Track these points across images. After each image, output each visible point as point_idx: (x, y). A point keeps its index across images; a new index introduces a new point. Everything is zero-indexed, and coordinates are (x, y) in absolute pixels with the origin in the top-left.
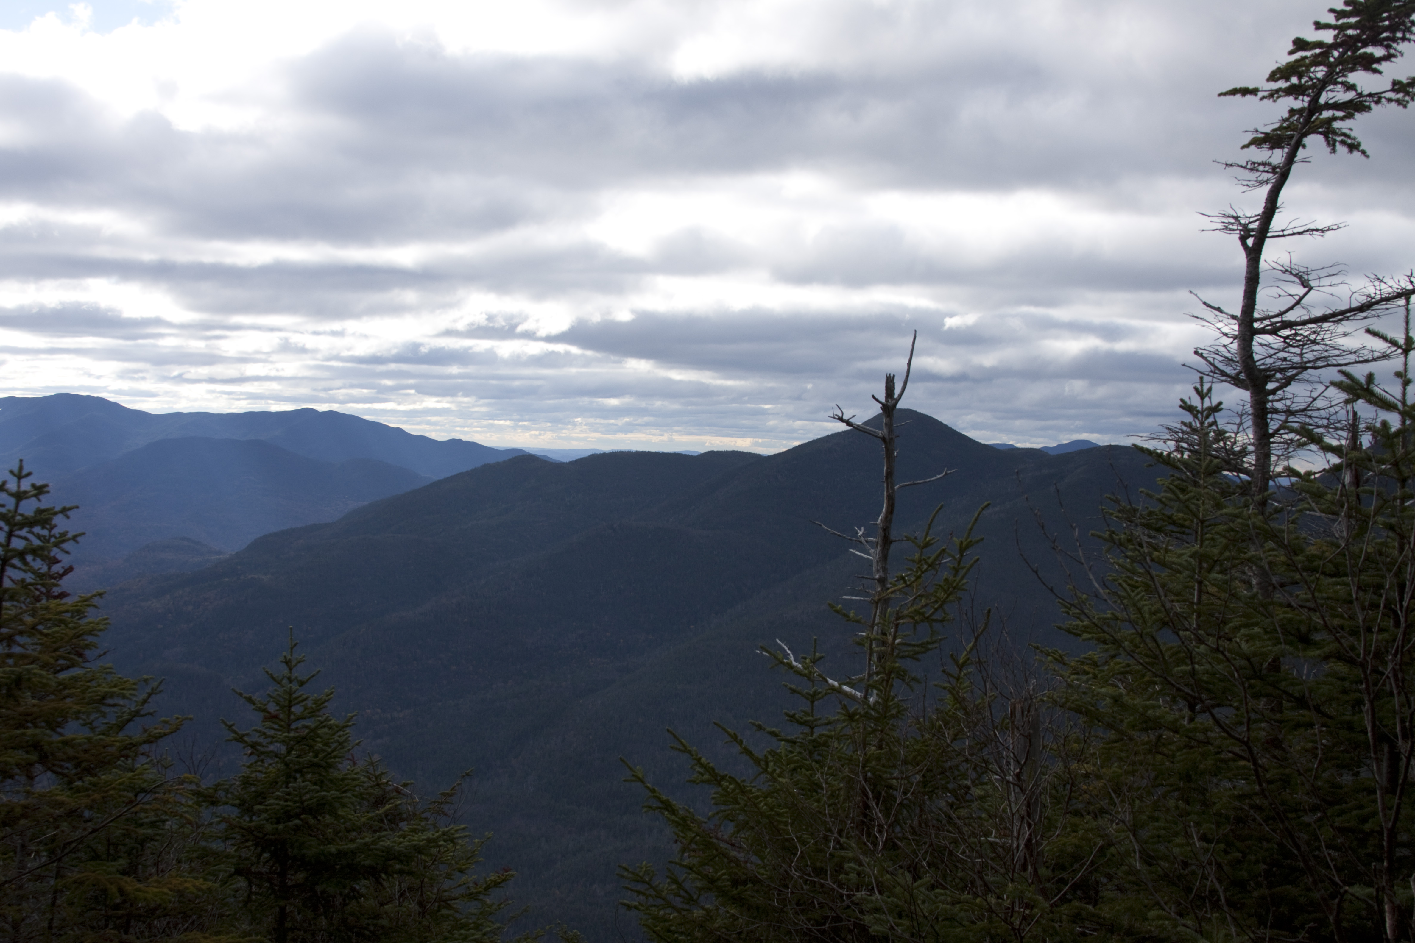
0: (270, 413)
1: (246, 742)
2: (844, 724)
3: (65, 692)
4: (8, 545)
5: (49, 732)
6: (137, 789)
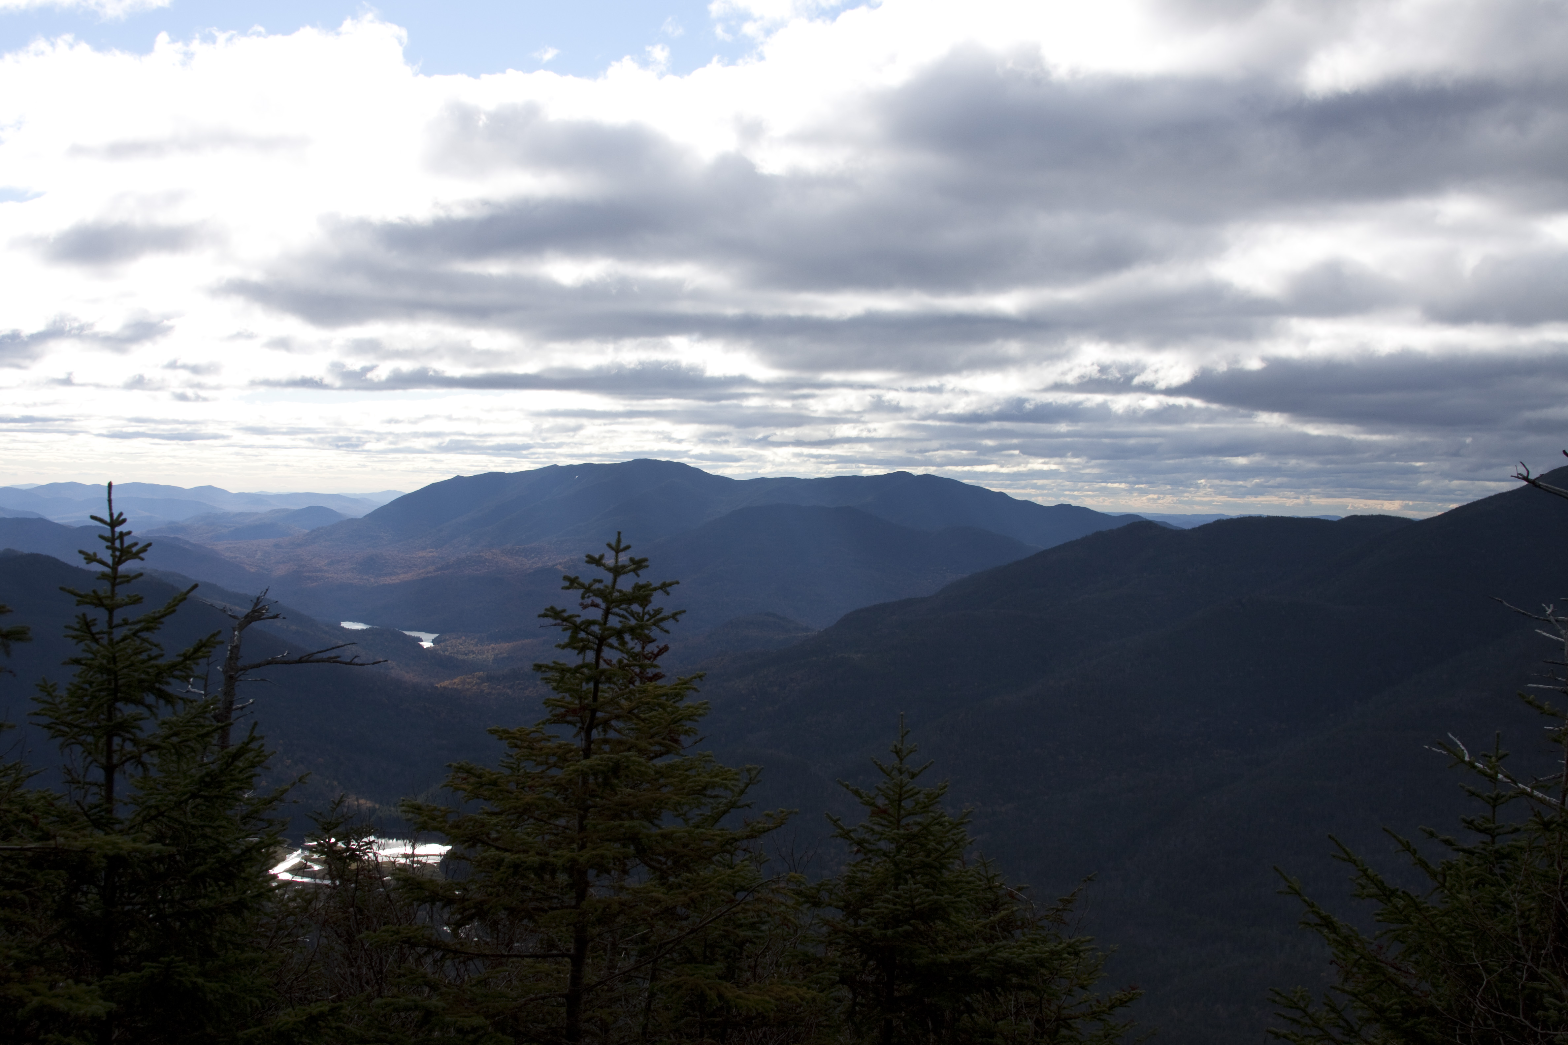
0: (861, 478)
1: (852, 839)
2: (1537, 835)
3: (662, 781)
4: (605, 623)
5: (646, 823)
6: (737, 888)
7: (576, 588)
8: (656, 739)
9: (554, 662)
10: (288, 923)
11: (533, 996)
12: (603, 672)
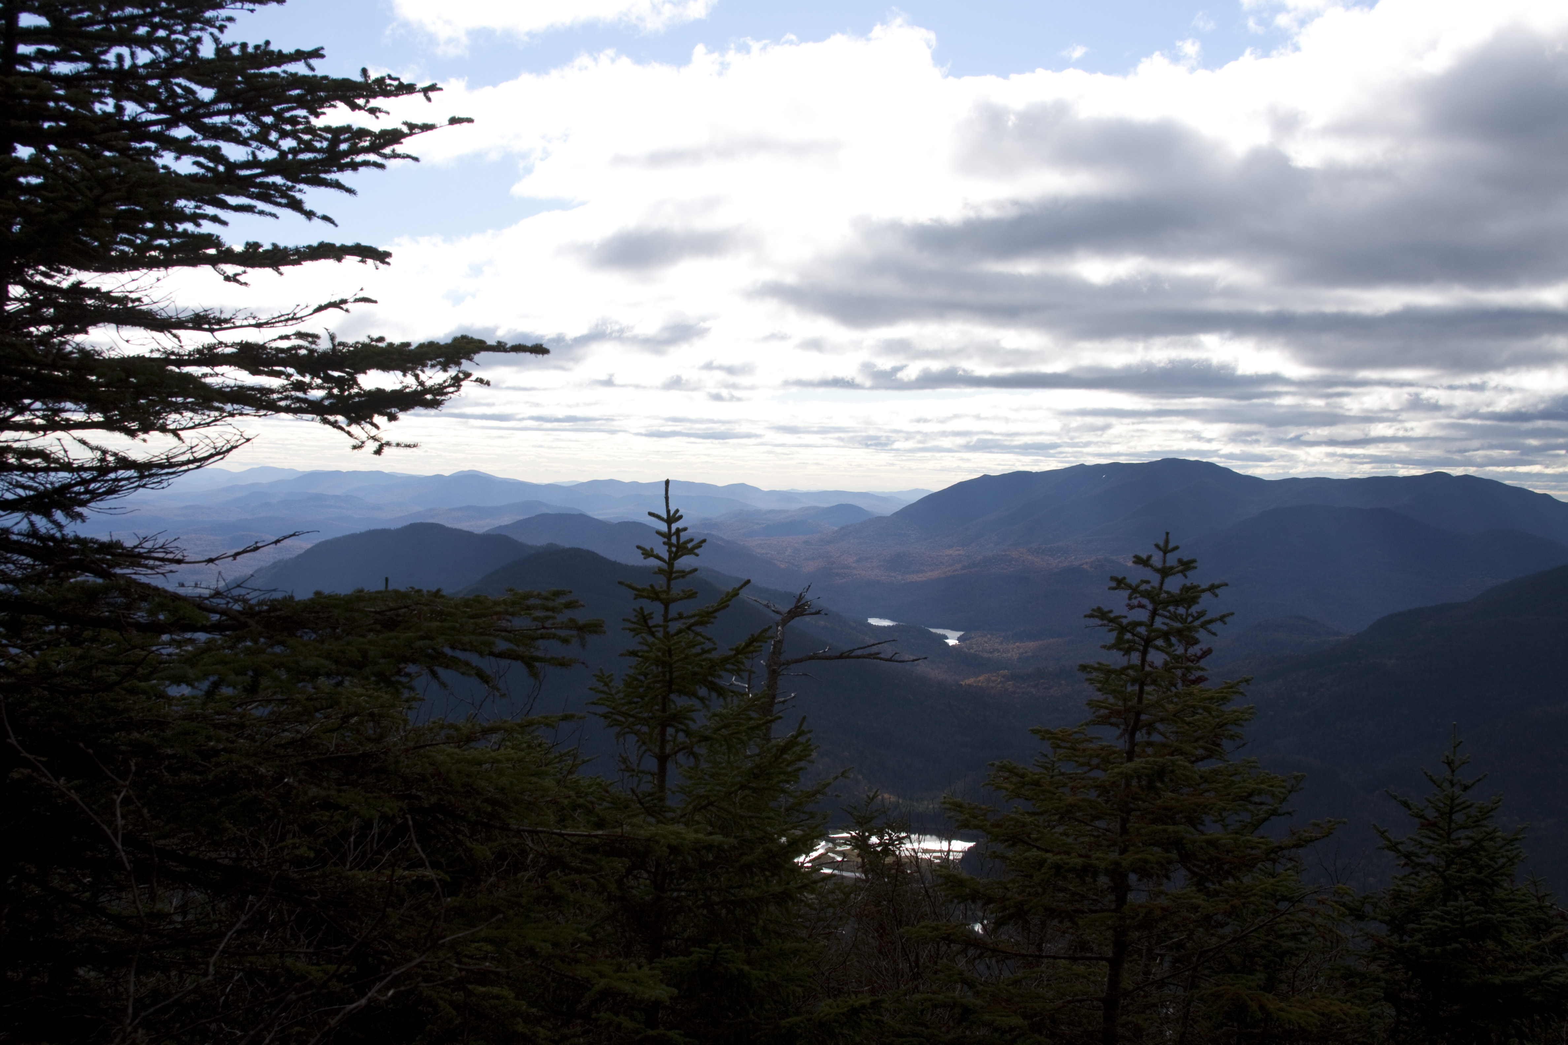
0: (1397, 478)
1: (1400, 851)
3: (1204, 786)
4: (1152, 625)
5: (1191, 829)
6: (1278, 897)
7: (1123, 588)
8: (1201, 743)
9: (1099, 663)
10: (828, 915)
11: (1070, 998)
12: (1149, 674)
